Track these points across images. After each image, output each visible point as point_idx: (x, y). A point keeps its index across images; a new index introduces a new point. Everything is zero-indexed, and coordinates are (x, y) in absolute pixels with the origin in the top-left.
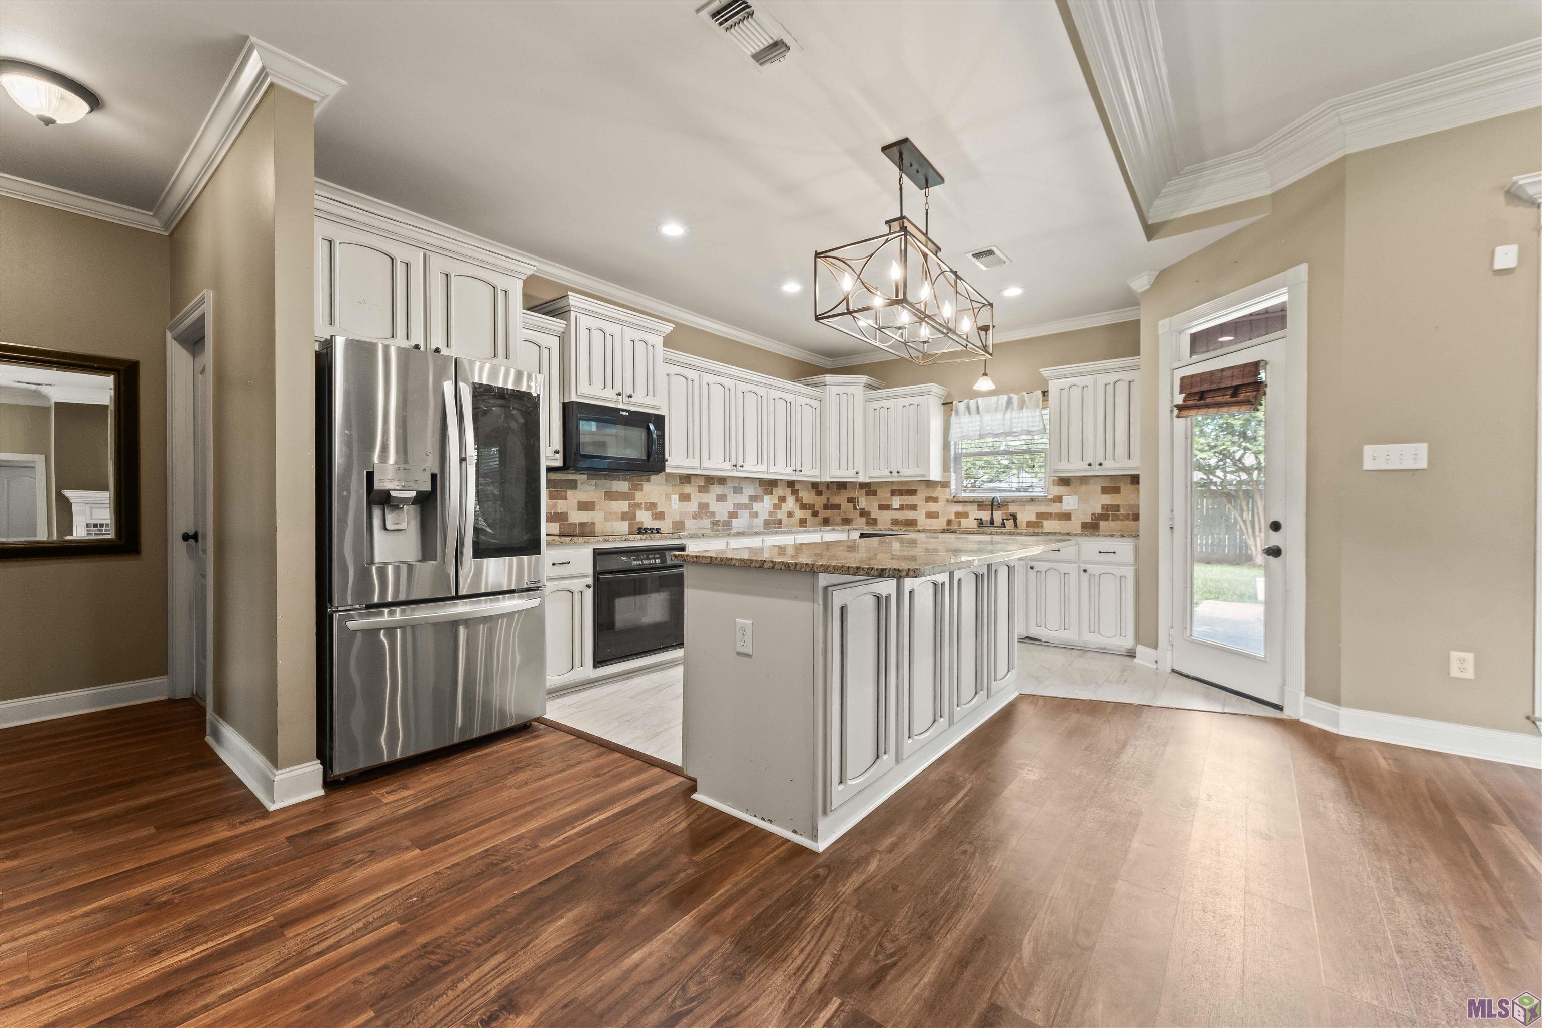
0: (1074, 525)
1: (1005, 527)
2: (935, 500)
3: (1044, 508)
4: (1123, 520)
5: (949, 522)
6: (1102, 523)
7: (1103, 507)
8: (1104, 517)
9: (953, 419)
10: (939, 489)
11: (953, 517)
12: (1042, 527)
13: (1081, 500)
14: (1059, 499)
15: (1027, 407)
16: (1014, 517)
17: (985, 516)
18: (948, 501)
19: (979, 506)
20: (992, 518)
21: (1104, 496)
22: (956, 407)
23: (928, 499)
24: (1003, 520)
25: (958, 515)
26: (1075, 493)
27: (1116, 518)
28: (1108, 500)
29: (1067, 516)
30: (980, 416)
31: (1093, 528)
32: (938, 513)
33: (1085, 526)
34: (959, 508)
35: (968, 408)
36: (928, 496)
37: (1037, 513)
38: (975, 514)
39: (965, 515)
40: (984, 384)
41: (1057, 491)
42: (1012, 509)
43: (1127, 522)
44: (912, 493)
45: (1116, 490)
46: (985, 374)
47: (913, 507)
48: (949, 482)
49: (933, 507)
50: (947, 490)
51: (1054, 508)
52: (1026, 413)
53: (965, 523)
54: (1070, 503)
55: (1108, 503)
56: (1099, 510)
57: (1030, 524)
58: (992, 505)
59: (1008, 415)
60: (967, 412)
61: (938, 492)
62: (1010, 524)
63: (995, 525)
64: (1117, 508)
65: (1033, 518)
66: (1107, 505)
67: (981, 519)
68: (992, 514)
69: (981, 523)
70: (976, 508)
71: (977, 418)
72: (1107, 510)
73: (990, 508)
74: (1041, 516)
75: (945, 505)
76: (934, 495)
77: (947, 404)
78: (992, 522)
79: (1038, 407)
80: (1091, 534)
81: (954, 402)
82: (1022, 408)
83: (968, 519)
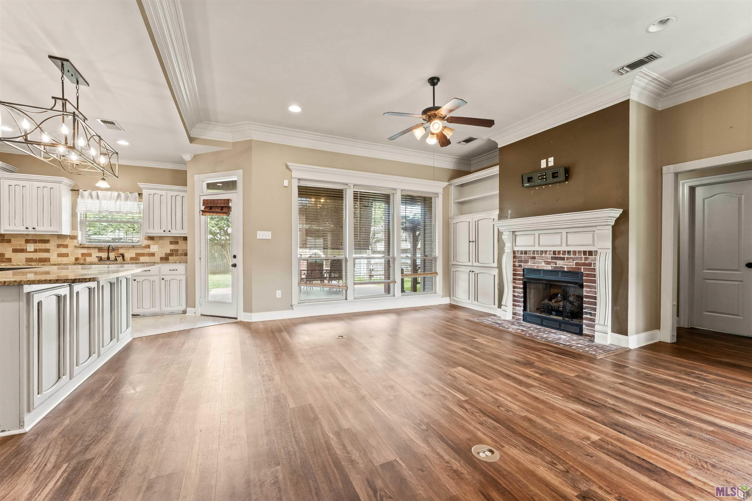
0: (157, 258)
1: (117, 261)
2: (66, 246)
3: (140, 251)
4: (180, 256)
5: (77, 259)
6: (170, 257)
7: (171, 250)
8: (171, 255)
9: (79, 200)
10: (68, 239)
11: (80, 256)
12: (139, 260)
13: (159, 247)
14: (148, 247)
15: (130, 200)
16: (123, 256)
17: (104, 255)
18: (76, 247)
19: (99, 250)
20: (108, 256)
21: (171, 245)
22: (82, 193)
23: (59, 246)
24: (116, 257)
25: (83, 255)
26: (157, 244)
27: (177, 255)
28: (173, 247)
29: (153, 255)
30: (100, 200)
31: (166, 260)
32: (68, 254)
33: (162, 259)
34: (85, 251)
35: (91, 195)
36: (59, 243)
37: (136, 253)
38: (95, 254)
39: (90, 255)
40: (102, 184)
41: (146, 242)
42: (121, 251)
43: (181, 257)
44: (47, 241)
45: (177, 243)
46: (103, 179)
47: (47, 251)
48: (77, 236)
49: (63, 250)
50: (75, 241)
51: (146, 251)
52: (129, 203)
53: (88, 259)
54: (154, 248)
55: (173, 248)
56: (169, 252)
57: (132, 259)
58: (108, 249)
59: (118, 202)
60: (90, 197)
61: (67, 241)
62: (120, 259)
63: (110, 260)
64: (177, 250)
65: (134, 256)
66: (173, 249)
67: (101, 257)
68: (108, 254)
69: (101, 259)
70: (97, 251)
71: (97, 201)
72: (172, 251)
73: (107, 251)
74: (138, 255)
75: (74, 249)
76: (65, 243)
77: (75, 191)
78: (108, 258)
79: (136, 201)
80: (165, 262)
81: (80, 190)
82: (127, 200)
83: (91, 257)
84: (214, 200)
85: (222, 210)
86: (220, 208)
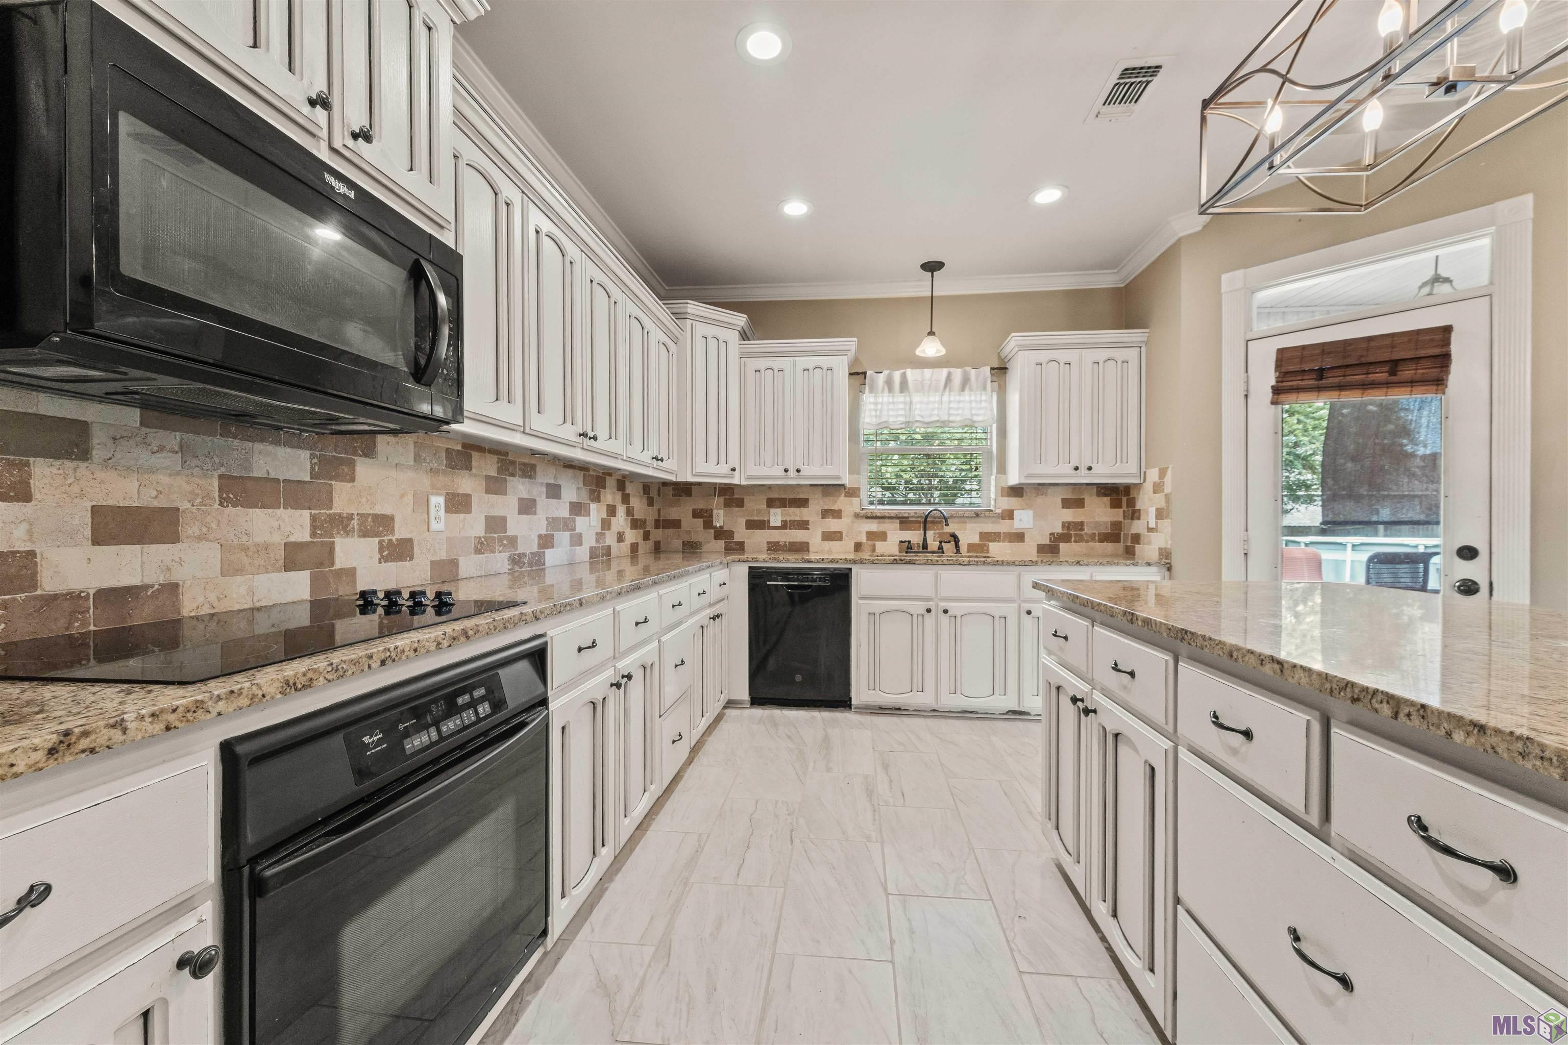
0: (1029, 549)
1: (943, 552)
2: (837, 514)
3: (991, 525)
4: (1087, 541)
5: (858, 547)
6: (1063, 546)
7: (1064, 525)
8: (1064, 537)
9: (868, 398)
10: (842, 497)
11: (863, 539)
12: (988, 551)
13: (1036, 517)
14: (1009, 515)
15: (971, 390)
16: (955, 538)
17: (914, 536)
18: (857, 516)
19: (901, 522)
20: (925, 540)
21: (1065, 510)
22: (872, 380)
23: (826, 513)
24: (941, 542)
25: (871, 536)
26: (1029, 506)
27: (1080, 539)
28: (1069, 515)
29: (1019, 537)
30: (910, 396)
31: (1052, 553)
32: (841, 533)
33: (1041, 549)
34: (873, 526)
35: (889, 383)
36: (826, 507)
37: (981, 533)
38: (896, 536)
39: (882, 536)
40: (931, 348)
41: (1007, 503)
42: (952, 528)
43: (1091, 544)
44: (802, 503)
45: (1077, 503)
46: (931, 333)
47: (803, 525)
48: (859, 489)
49: (833, 525)
50: (855, 500)
51: (1003, 527)
52: (967, 396)
53: (881, 547)
54: (1024, 519)
55: (1070, 519)
56: (1059, 529)
57: (971, 547)
58: (925, 522)
59: (945, 398)
60: (886, 389)
61: (841, 502)
62: (949, 547)
63: (929, 550)
64: (1080, 525)
65: (976, 540)
66: (1069, 523)
67: (909, 542)
68: (925, 534)
69: (908, 547)
70: (898, 525)
71: (901, 398)
72: (1069, 529)
73: (922, 525)
74: (987, 537)
75: (853, 522)
76: (835, 507)
77: (858, 375)
78: (925, 546)
79: (984, 388)
81: (869, 373)
82: (963, 389)
83: (886, 541)
84: (1346, 343)
85: (1393, 373)
86: (1386, 369)
